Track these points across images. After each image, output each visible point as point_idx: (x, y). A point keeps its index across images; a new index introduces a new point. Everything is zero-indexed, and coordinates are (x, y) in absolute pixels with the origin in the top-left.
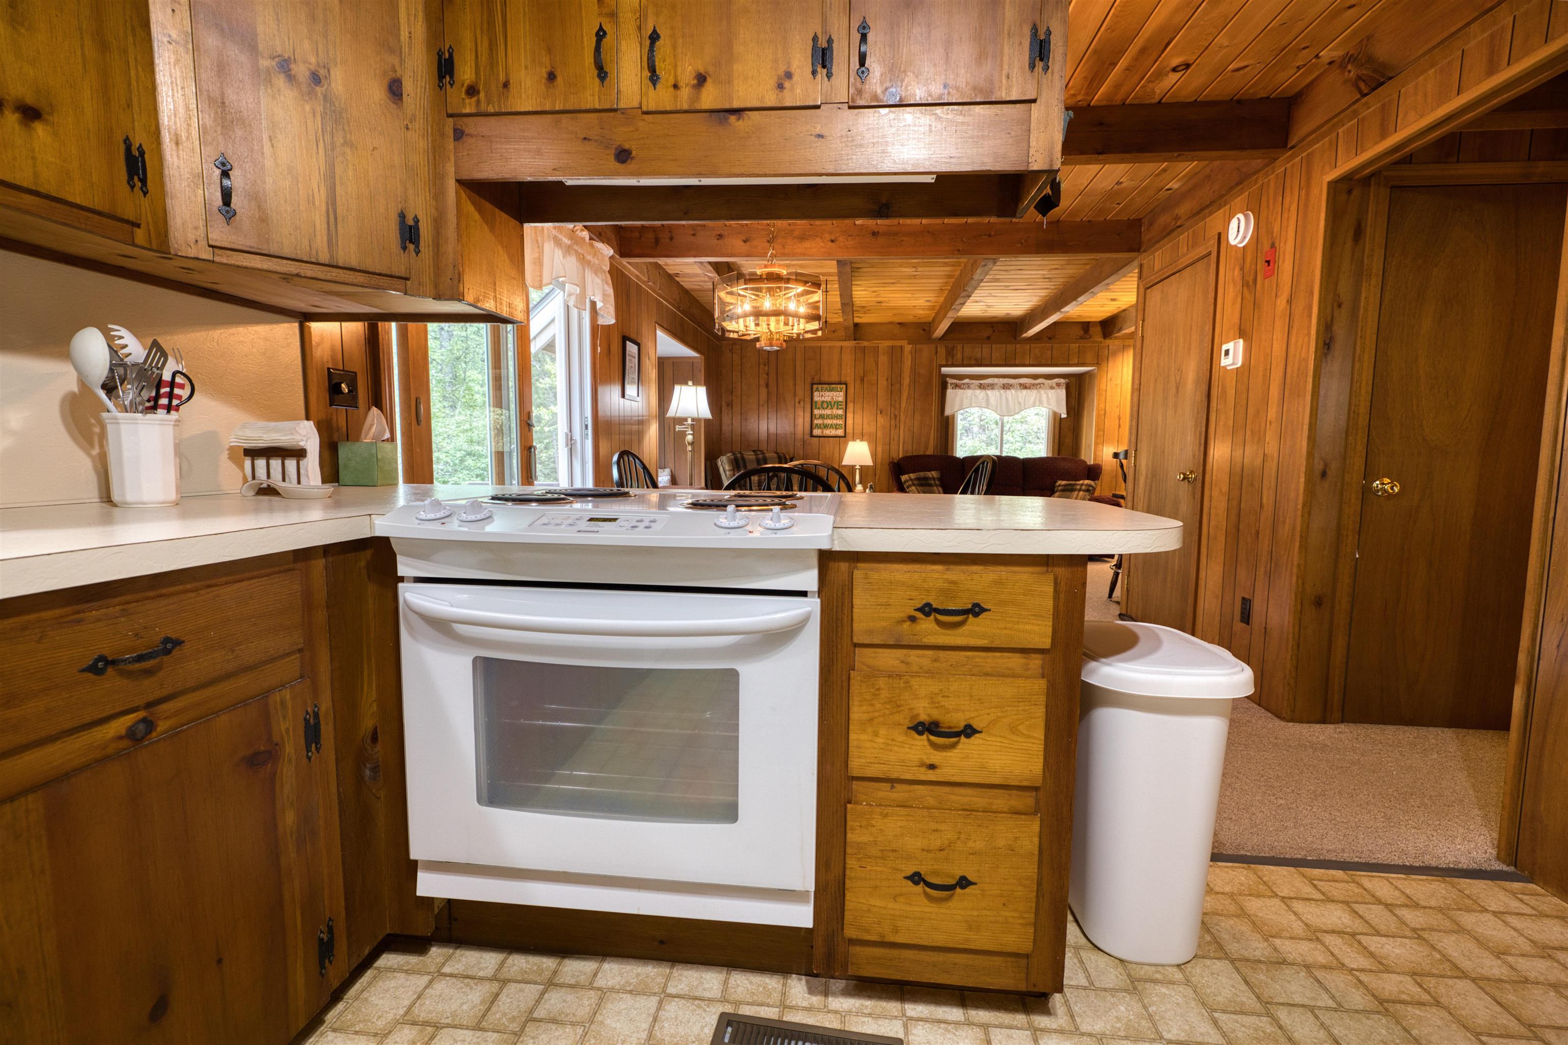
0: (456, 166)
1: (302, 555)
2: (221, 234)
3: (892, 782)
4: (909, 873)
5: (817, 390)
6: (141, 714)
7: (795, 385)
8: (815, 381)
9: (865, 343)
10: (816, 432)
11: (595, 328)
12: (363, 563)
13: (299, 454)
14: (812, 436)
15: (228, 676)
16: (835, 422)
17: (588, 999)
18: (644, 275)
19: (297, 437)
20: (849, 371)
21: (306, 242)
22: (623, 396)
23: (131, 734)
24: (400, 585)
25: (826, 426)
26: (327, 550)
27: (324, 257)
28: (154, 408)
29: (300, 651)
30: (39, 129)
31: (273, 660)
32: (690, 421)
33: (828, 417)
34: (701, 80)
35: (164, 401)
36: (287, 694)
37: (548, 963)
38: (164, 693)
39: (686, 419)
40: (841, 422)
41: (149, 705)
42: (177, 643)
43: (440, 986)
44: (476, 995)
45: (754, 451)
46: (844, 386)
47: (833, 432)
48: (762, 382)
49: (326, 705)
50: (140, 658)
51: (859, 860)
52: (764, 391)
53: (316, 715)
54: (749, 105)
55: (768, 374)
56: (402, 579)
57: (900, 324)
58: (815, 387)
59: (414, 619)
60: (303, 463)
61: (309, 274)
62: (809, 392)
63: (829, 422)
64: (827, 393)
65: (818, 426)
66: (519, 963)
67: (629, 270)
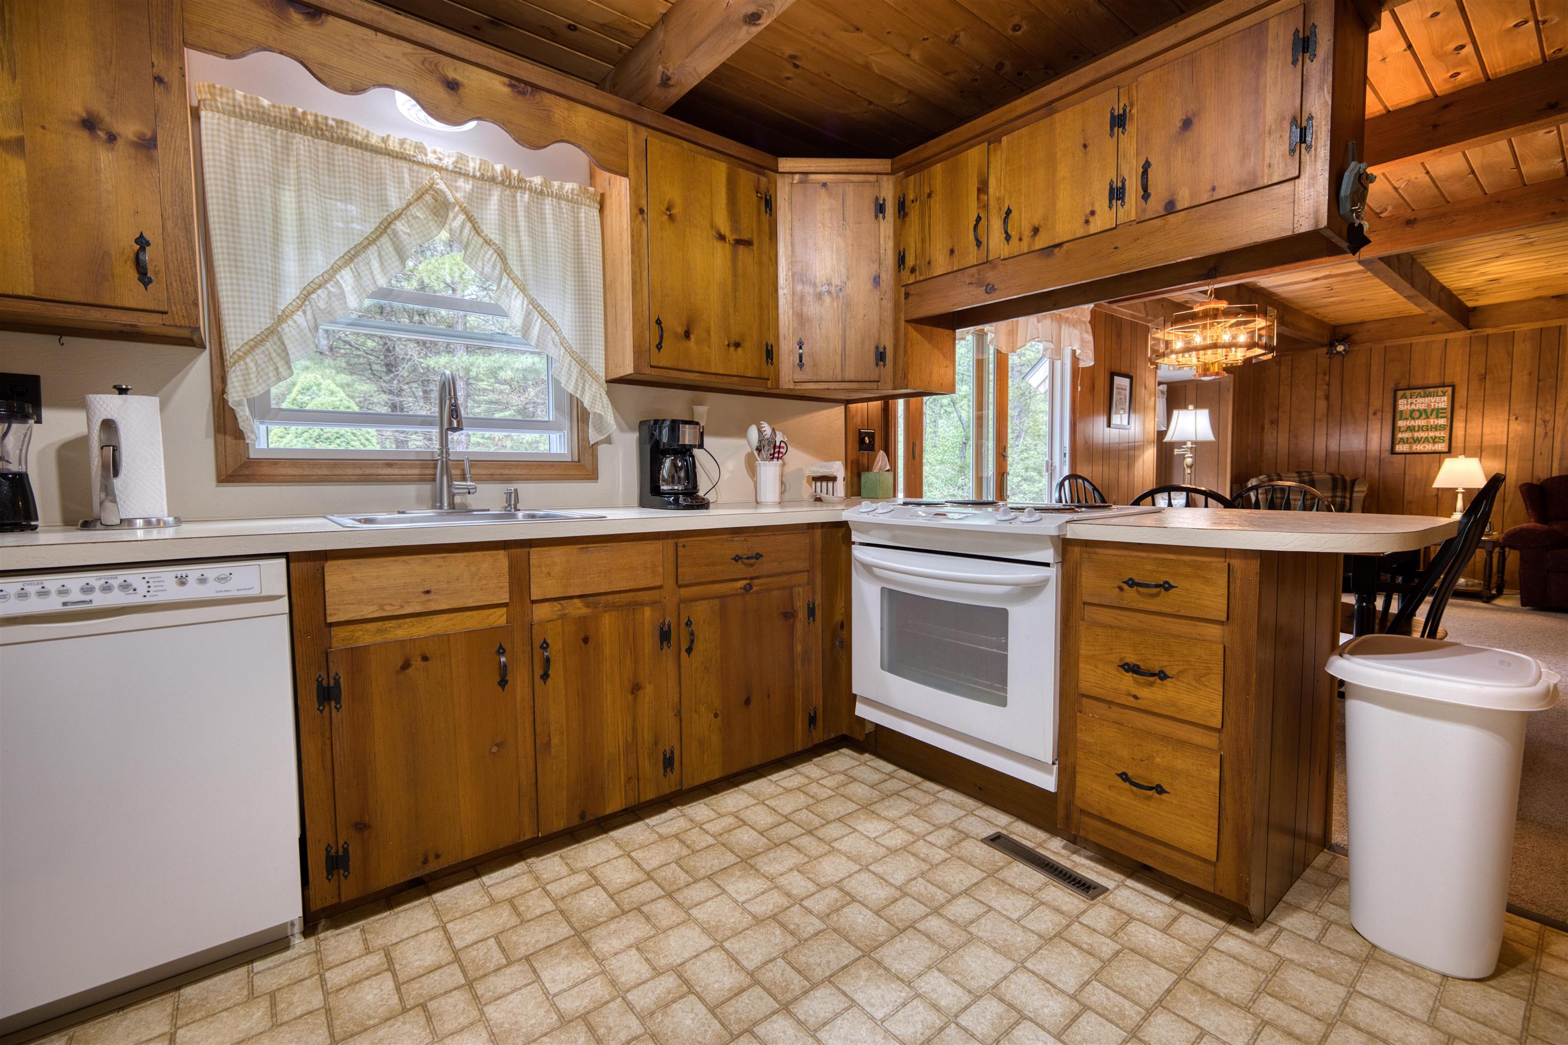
0: (905, 313)
1: (811, 526)
2: (799, 376)
3: (1110, 703)
4: (1119, 772)
5: (1404, 397)
6: (748, 581)
7: (1368, 393)
8: (1401, 386)
9: (1490, 331)
10: (1399, 448)
11: (1075, 371)
12: (840, 534)
13: (833, 479)
14: (1393, 452)
15: (778, 575)
16: (1432, 434)
17: (929, 799)
18: (1140, 312)
19: (833, 470)
20: (1458, 369)
21: (831, 372)
22: (1109, 425)
23: (744, 588)
24: (853, 546)
25: (1417, 441)
26: (823, 525)
27: (839, 378)
28: (773, 458)
29: (808, 571)
30: (739, 349)
31: (796, 572)
32: (1189, 445)
33: (1421, 428)
34: (1036, 230)
35: (776, 455)
36: (801, 589)
37: (918, 779)
38: (756, 575)
39: (1185, 443)
40: (1444, 434)
41: (752, 578)
42: (761, 556)
43: (863, 768)
44: (877, 777)
45: (1298, 473)
46: (1450, 389)
47: (1429, 447)
48: (1320, 394)
49: (818, 601)
50: (748, 558)
51: (1085, 753)
52: (1322, 405)
53: (814, 604)
54: (1065, 240)
55: (1328, 384)
56: (854, 543)
57: (1558, 297)
58: (1400, 393)
59: (858, 565)
60: (836, 484)
61: (833, 387)
62: (1391, 401)
63: (1423, 434)
64: (1420, 400)
65: (1402, 441)
66: (903, 773)
67: (1122, 313)
